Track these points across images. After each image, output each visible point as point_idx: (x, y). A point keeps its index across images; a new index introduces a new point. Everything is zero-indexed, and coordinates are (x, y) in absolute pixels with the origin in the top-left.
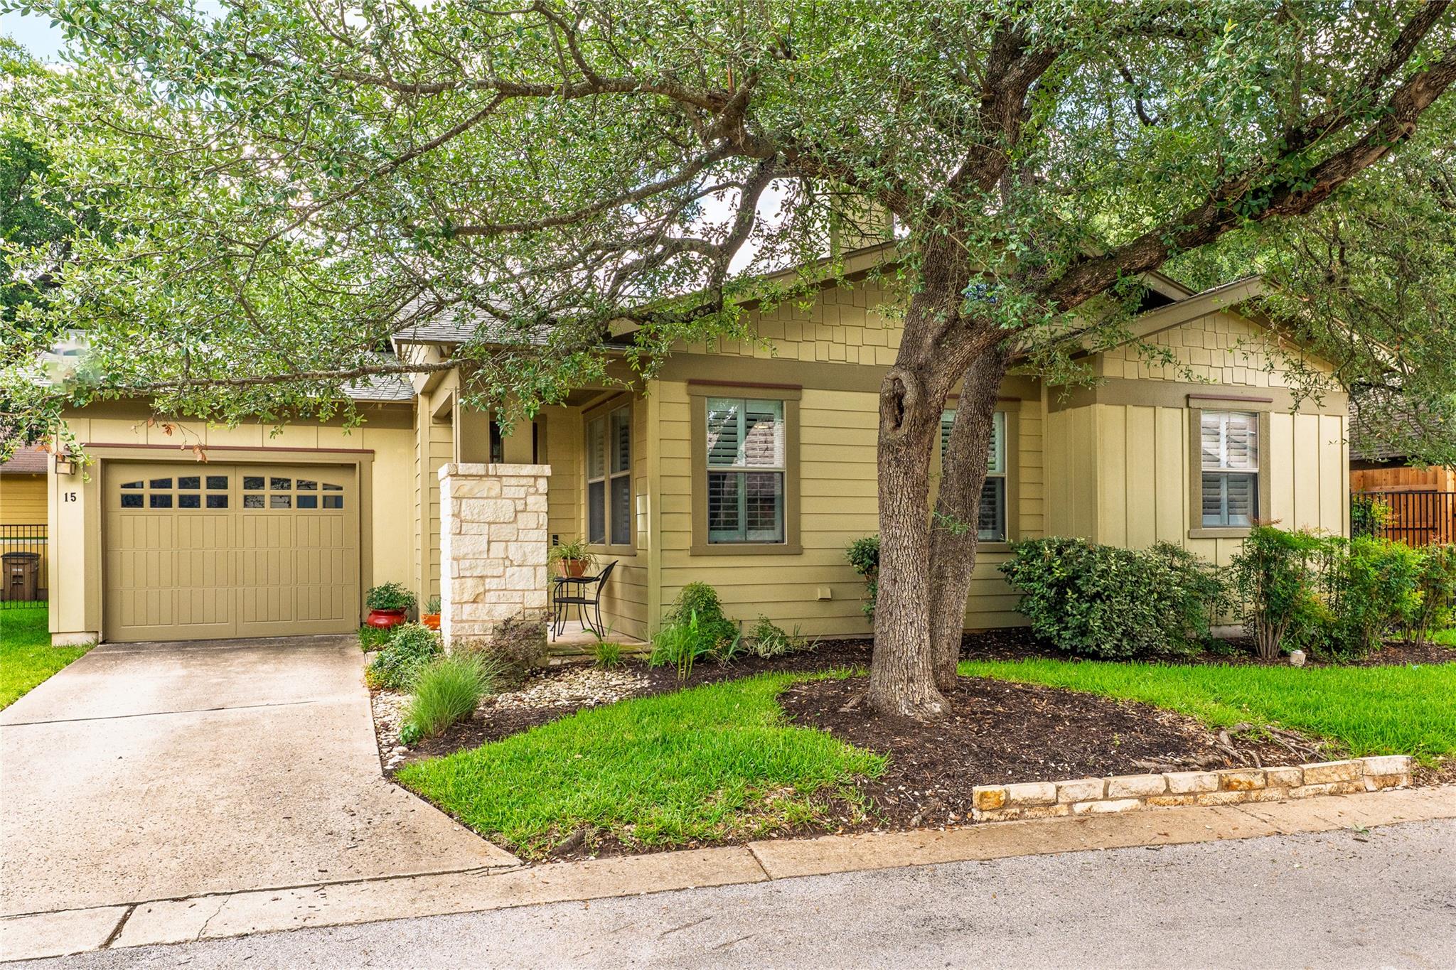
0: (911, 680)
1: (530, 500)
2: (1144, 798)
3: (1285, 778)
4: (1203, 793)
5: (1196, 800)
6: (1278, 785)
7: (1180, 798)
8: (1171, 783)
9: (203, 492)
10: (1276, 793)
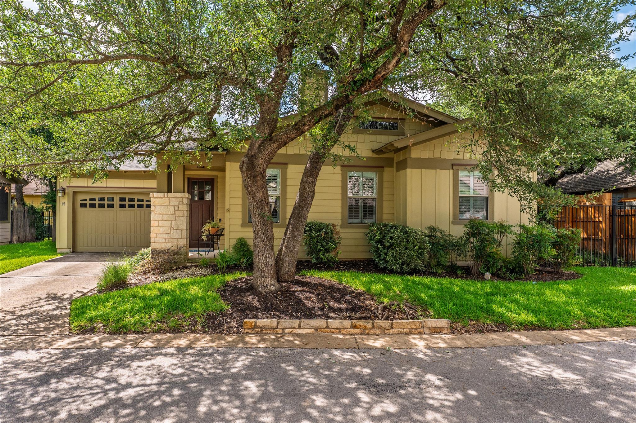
0: (263, 277)
1: (180, 206)
2: (316, 329)
3: (383, 325)
4: (344, 329)
5: (340, 332)
6: (379, 328)
7: (333, 330)
8: (329, 324)
9: (106, 202)
10: (378, 332)
